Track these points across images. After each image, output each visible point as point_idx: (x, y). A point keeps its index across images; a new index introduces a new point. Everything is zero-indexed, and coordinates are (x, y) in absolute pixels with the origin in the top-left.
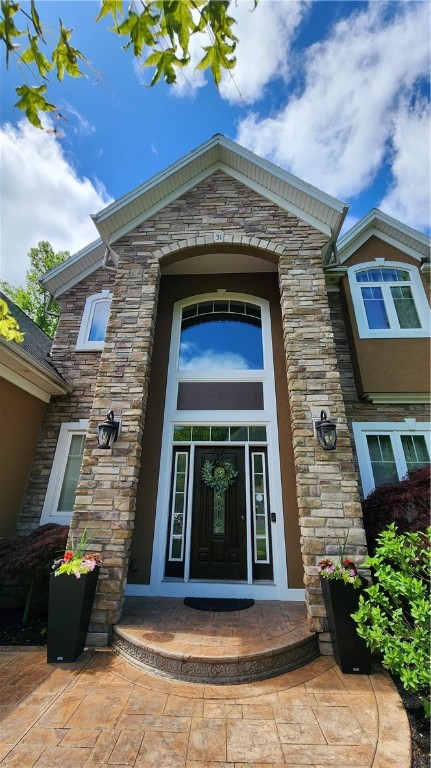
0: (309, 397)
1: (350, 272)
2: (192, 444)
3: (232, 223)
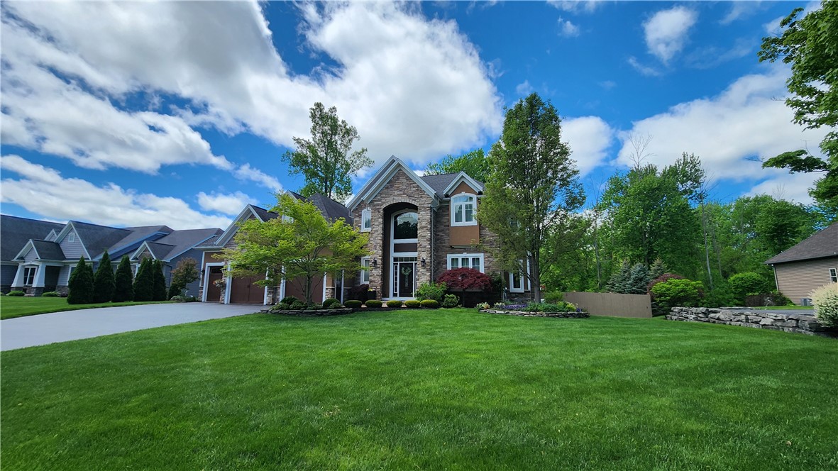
0: (422, 253)
1: (452, 198)
2: (398, 262)
3: (404, 194)
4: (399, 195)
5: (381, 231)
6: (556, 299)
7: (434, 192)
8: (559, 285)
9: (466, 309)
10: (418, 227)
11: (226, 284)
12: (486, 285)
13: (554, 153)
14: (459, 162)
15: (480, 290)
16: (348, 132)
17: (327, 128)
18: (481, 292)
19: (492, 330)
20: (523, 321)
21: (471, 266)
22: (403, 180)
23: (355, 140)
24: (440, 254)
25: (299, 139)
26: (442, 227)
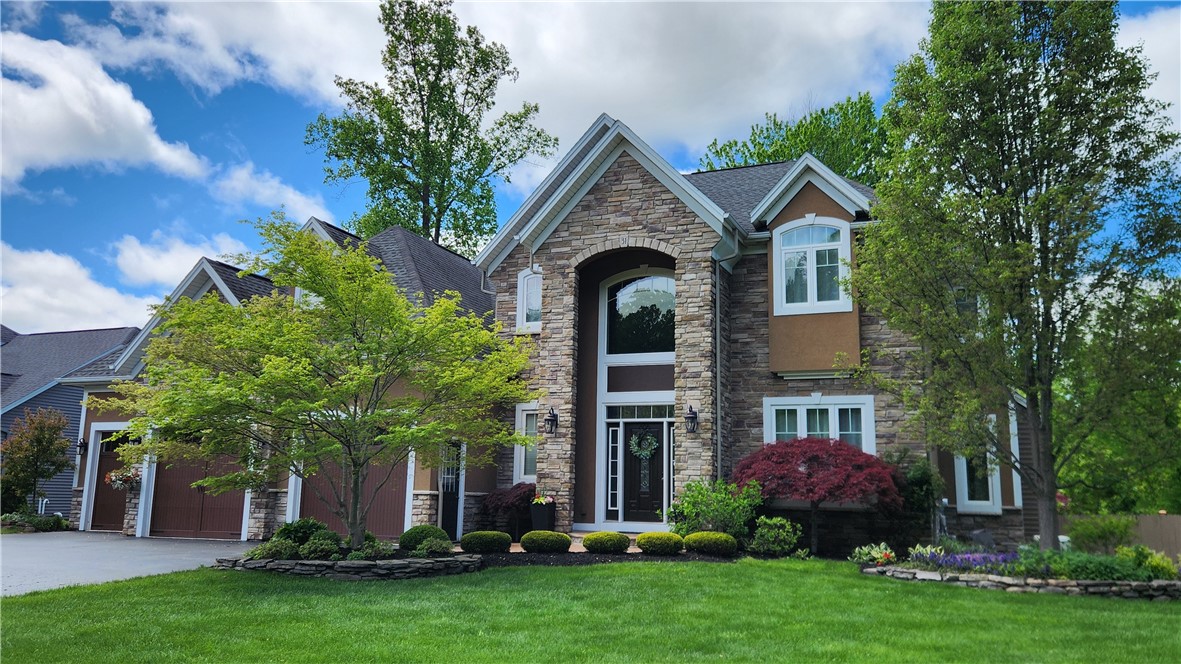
0: (688, 392)
1: (777, 233)
2: (621, 421)
3: (636, 222)
4: (622, 227)
5: (569, 332)
6: (1106, 539)
7: (721, 215)
8: (1110, 493)
9: (819, 564)
10: (677, 319)
11: (139, 483)
12: (883, 493)
13: (1098, 84)
14: (796, 135)
15: (865, 506)
16: (487, 60)
17: (426, 48)
18: (867, 514)
19: (907, 639)
20: (1004, 609)
21: (834, 432)
22: (632, 182)
23: (504, 82)
24: (742, 395)
25: (350, 82)
26: (746, 318)
